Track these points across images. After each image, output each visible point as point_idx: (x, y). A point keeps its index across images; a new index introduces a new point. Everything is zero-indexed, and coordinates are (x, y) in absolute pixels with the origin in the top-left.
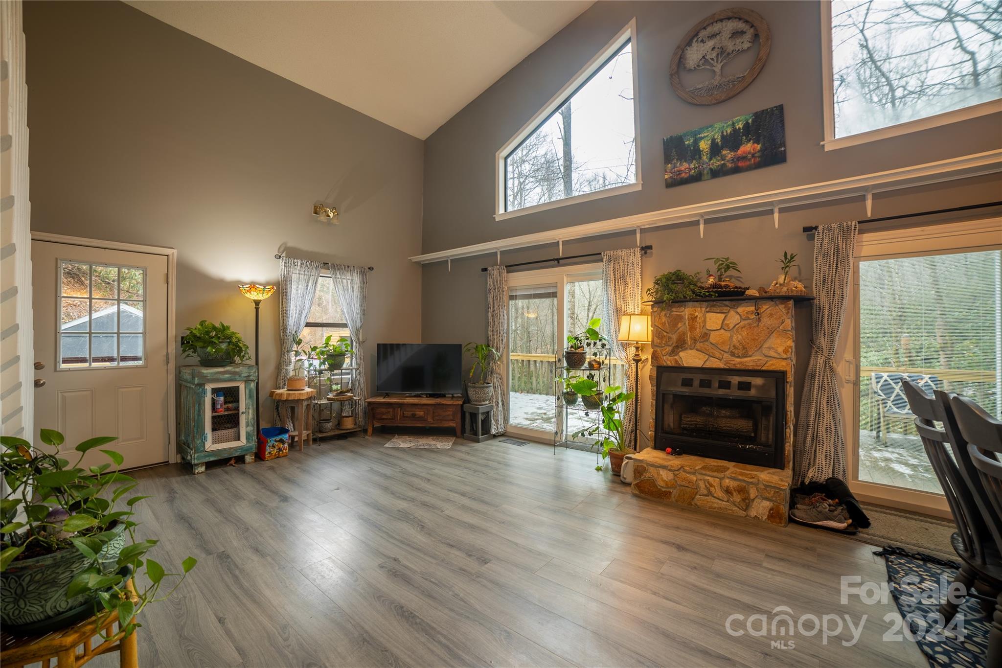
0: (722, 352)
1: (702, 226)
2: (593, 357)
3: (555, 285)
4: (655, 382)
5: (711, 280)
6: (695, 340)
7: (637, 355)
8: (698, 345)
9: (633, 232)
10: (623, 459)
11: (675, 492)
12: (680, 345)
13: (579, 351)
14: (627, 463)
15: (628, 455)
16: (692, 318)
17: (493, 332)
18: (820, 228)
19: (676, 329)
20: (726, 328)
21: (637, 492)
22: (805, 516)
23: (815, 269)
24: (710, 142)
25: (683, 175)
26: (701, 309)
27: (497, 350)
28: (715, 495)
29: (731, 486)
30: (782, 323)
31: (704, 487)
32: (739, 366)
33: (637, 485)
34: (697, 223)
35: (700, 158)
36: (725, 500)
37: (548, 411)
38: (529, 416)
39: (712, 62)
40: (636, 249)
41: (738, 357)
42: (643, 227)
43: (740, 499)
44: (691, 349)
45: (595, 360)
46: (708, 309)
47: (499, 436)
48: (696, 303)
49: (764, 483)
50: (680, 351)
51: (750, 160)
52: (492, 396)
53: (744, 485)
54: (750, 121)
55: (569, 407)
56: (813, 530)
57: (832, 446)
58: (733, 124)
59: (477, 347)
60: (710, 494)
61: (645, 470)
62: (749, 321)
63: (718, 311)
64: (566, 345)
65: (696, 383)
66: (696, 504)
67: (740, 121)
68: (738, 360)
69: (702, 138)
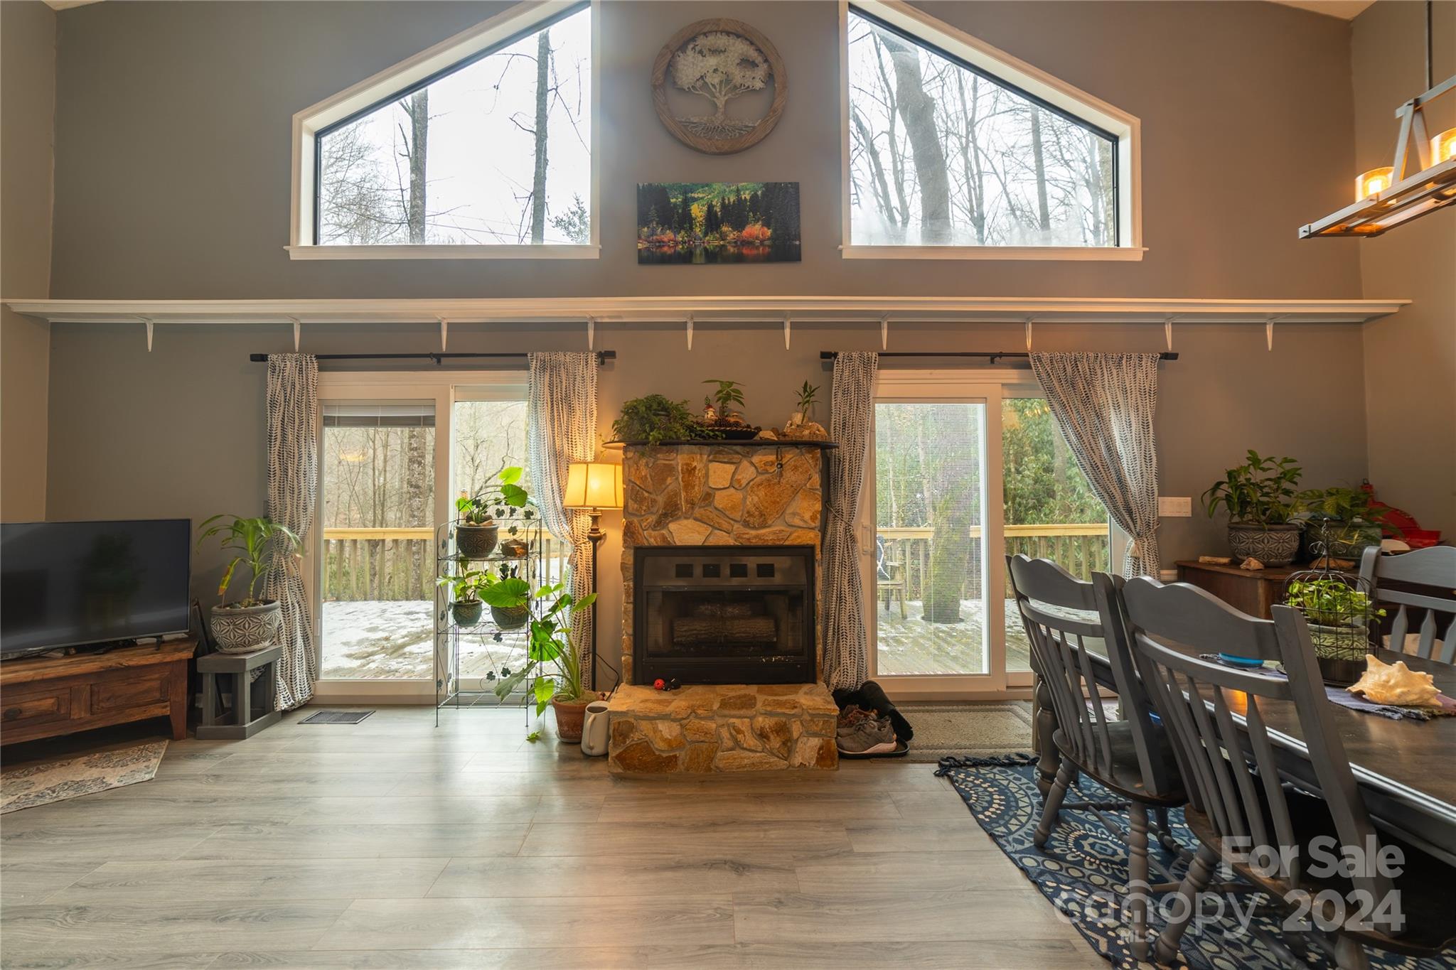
0: (732, 522)
1: (690, 333)
2: (510, 537)
3: (431, 404)
4: (630, 574)
5: (710, 414)
6: (692, 504)
7: (594, 530)
8: (698, 512)
9: (583, 326)
10: (584, 711)
11: (682, 755)
12: (670, 512)
13: (484, 525)
14: (595, 719)
15: (590, 705)
16: (687, 469)
17: (281, 491)
18: (840, 355)
19: (664, 486)
20: (737, 486)
21: (620, 771)
22: (854, 745)
23: (833, 408)
24: (705, 208)
25: (665, 249)
26: (701, 457)
27: (292, 527)
28: (745, 746)
29: (767, 726)
30: (810, 479)
31: (729, 736)
32: (754, 542)
33: (620, 758)
34: (683, 326)
35: (691, 228)
36: (760, 749)
37: (392, 631)
38: (354, 650)
39: (713, 90)
40: (590, 354)
41: (754, 528)
42: (599, 320)
43: (780, 743)
44: (686, 518)
45: (515, 540)
46: (711, 457)
47: (295, 710)
48: (694, 447)
49: (810, 711)
50: (670, 522)
51: (757, 248)
52: (280, 627)
53: (784, 720)
54: (759, 193)
55: (463, 630)
56: (867, 762)
57: (856, 638)
58: (738, 191)
59: (236, 523)
60: (737, 745)
61: (632, 728)
62: (767, 476)
63: (726, 460)
64: (454, 518)
65: (698, 571)
66: (717, 767)
67: (747, 189)
68: (753, 532)
69: (695, 200)
